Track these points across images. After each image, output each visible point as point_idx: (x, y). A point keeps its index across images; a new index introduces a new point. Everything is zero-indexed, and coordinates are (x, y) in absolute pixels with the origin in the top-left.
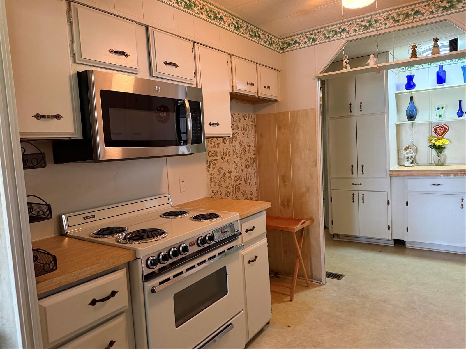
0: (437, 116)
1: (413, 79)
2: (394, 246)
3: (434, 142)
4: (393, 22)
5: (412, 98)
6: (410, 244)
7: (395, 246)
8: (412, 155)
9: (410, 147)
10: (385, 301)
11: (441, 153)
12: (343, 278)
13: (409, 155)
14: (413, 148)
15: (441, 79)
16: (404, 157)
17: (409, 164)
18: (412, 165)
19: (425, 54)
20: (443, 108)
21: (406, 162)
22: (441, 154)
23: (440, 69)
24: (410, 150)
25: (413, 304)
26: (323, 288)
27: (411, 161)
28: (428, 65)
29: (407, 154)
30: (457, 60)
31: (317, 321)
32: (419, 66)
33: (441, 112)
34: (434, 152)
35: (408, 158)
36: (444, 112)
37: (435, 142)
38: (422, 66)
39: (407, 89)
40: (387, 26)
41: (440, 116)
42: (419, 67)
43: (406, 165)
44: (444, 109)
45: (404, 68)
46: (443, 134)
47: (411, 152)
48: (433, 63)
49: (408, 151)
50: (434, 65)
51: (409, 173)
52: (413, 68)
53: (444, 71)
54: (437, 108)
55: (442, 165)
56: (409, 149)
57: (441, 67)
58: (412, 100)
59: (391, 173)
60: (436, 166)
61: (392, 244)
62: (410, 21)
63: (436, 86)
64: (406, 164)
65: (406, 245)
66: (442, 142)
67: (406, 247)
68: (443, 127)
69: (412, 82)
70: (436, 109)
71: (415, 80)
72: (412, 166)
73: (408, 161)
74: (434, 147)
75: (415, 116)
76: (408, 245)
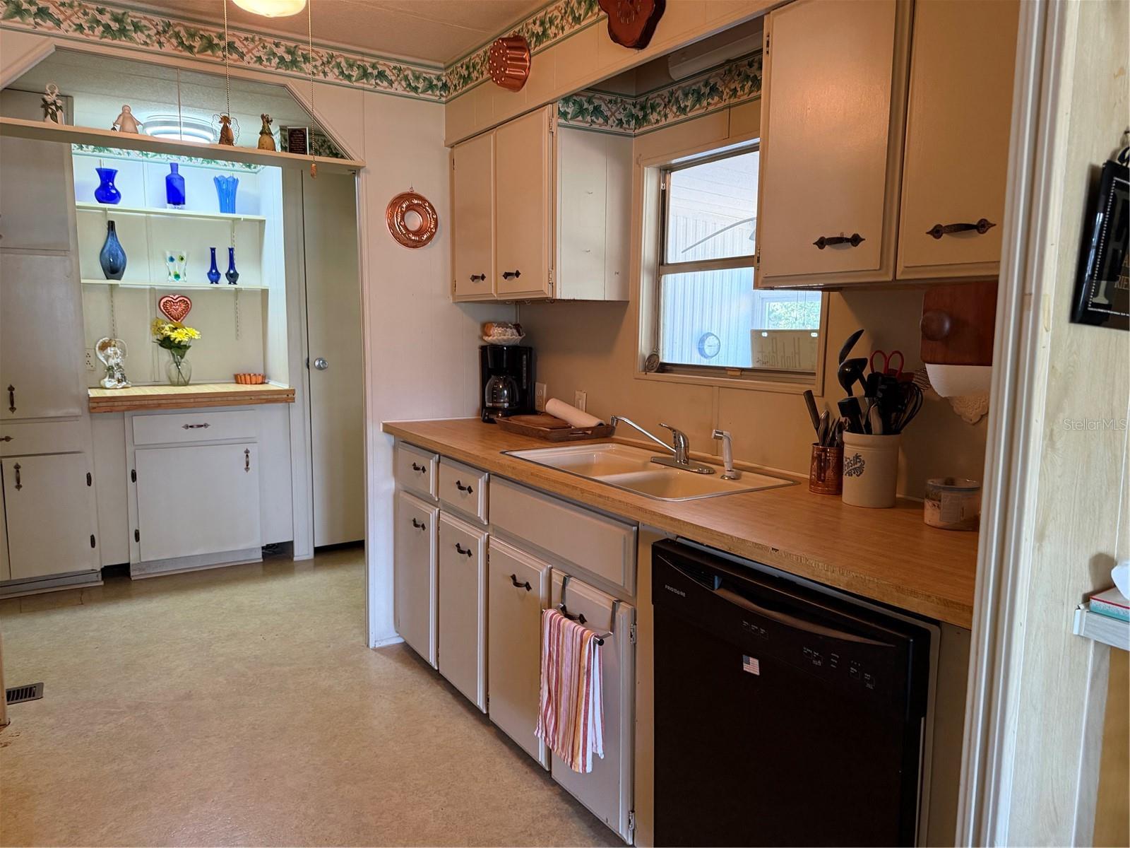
0: (170, 274)
1: (113, 180)
2: (102, 583)
3: (169, 333)
4: (177, 46)
5: (111, 225)
6: (140, 570)
7: (105, 583)
8: (119, 361)
9: (113, 343)
10: (188, 696)
11: (182, 357)
12: (45, 690)
13: (112, 362)
14: (119, 344)
15: (175, 195)
16: (94, 366)
17: (114, 382)
18: (121, 385)
19: (149, 131)
20: (182, 259)
21: (106, 379)
22: (183, 360)
23: (172, 170)
24: (113, 349)
25: (243, 679)
26: (9, 733)
27: (118, 375)
28: (141, 155)
29: (107, 357)
30: (200, 160)
31: (73, 808)
32: (121, 152)
33: (177, 267)
34: (165, 354)
35: (110, 368)
36: (183, 268)
37: (172, 333)
38: (128, 153)
39: (100, 202)
40: (164, 50)
41: (177, 276)
42: (120, 154)
43: (108, 386)
44: (183, 262)
45: (83, 146)
46: (181, 316)
47: (116, 353)
48: (151, 154)
49: (110, 351)
50: (153, 159)
51: (137, 403)
52: (106, 153)
53: (182, 179)
54: (169, 255)
55: (186, 384)
56: (110, 346)
57: (174, 167)
58: (112, 230)
59: (95, 405)
60: (174, 385)
61: (97, 581)
62: (215, 59)
63: (166, 208)
64: (108, 382)
65: (132, 574)
66: (186, 334)
67: (133, 579)
68: (180, 301)
69: (113, 187)
70: (168, 259)
71: (118, 183)
72: (123, 388)
73: (112, 376)
74: (166, 343)
75: (122, 268)
76: (137, 573)
